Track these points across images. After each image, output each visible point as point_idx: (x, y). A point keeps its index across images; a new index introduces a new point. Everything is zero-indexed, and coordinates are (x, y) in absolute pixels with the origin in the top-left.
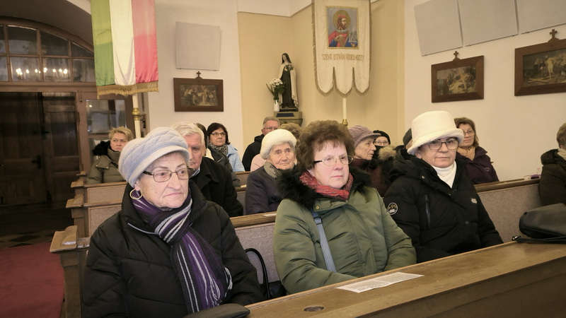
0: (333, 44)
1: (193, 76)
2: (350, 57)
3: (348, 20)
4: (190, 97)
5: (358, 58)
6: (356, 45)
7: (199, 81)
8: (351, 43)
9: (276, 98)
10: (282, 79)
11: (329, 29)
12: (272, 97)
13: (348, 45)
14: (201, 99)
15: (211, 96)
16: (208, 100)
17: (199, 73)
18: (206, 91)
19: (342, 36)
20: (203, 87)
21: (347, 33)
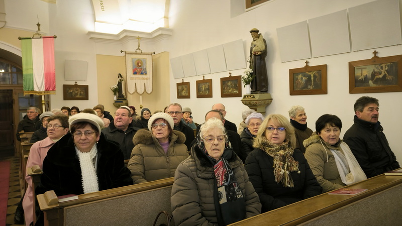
0: (135, 73)
1: (73, 83)
2: (143, 79)
3: (142, 63)
4: (71, 93)
5: (147, 79)
6: (146, 74)
7: (76, 86)
8: (143, 72)
9: (115, 94)
10: (118, 85)
11: (133, 67)
12: (113, 93)
13: (142, 74)
14: (77, 94)
15: (82, 93)
16: (81, 94)
17: (76, 82)
18: (79, 90)
19: (139, 70)
20: (78, 89)
21: (141, 69)
